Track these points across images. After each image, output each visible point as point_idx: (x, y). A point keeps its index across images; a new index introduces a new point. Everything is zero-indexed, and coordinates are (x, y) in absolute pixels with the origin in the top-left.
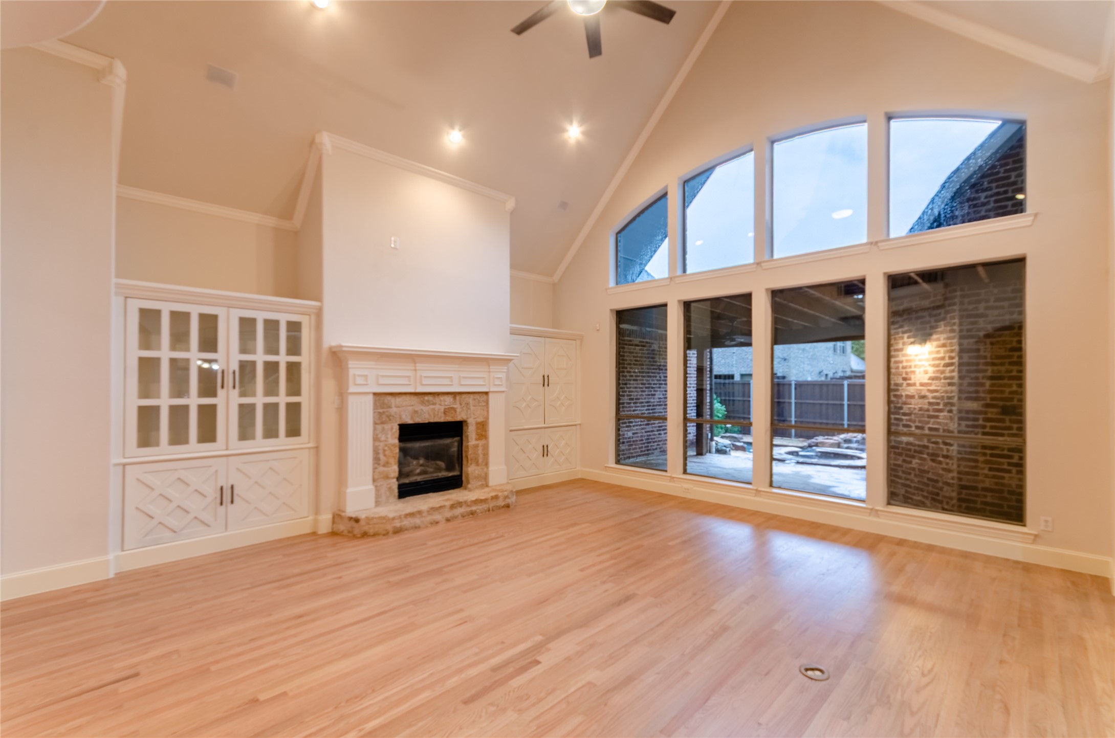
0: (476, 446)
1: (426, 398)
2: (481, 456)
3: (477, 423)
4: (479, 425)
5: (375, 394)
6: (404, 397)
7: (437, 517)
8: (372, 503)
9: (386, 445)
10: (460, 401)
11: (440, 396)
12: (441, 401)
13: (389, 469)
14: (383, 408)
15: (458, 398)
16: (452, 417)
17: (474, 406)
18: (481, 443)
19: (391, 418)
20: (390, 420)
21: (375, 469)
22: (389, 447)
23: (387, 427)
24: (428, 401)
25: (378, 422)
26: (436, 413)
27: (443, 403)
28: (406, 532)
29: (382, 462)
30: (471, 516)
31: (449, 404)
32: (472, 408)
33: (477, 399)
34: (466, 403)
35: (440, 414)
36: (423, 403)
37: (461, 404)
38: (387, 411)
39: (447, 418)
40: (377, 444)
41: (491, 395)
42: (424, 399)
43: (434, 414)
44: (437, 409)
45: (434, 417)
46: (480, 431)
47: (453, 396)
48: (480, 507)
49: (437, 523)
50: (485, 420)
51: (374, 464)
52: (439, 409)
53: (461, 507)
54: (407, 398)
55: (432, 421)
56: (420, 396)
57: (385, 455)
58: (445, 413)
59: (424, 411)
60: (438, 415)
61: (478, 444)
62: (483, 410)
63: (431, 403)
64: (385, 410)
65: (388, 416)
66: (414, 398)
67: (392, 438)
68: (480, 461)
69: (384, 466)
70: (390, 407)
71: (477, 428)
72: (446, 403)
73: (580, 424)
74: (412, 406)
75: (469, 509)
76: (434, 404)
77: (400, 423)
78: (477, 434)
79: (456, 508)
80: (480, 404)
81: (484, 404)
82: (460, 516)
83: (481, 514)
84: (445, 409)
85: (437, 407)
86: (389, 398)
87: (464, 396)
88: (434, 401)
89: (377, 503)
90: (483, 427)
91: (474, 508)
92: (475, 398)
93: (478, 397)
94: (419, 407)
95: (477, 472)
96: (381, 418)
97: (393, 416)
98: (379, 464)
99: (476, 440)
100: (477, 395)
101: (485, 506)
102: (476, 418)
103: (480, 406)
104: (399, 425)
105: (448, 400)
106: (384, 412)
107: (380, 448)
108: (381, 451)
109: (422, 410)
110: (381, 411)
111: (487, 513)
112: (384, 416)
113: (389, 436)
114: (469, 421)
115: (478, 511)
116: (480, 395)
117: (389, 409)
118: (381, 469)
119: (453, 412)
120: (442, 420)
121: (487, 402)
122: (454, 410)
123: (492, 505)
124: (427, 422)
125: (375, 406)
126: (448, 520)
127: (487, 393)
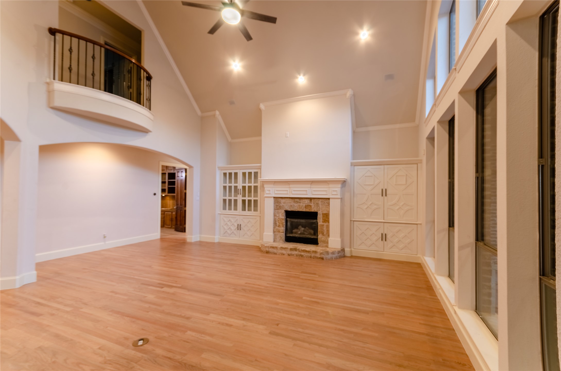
0: (323, 225)
1: (296, 200)
2: (326, 231)
3: (323, 214)
4: (324, 215)
5: (274, 197)
6: (286, 199)
7: (284, 252)
8: (272, 240)
9: (279, 218)
10: (314, 202)
11: (303, 199)
12: (303, 201)
13: (280, 228)
14: (278, 203)
15: (313, 200)
16: (309, 210)
17: (322, 205)
18: (325, 224)
19: (281, 207)
20: (281, 208)
21: (274, 227)
22: (280, 219)
23: (279, 211)
24: (297, 201)
25: (276, 209)
26: (301, 207)
27: (304, 203)
28: (271, 254)
29: (277, 225)
30: (301, 257)
31: (307, 203)
32: (320, 206)
33: (323, 201)
34: (316, 203)
35: (303, 207)
36: (294, 202)
37: (314, 204)
38: (279, 205)
39: (307, 210)
40: (276, 217)
41: (330, 200)
42: (295, 200)
43: (300, 207)
44: (301, 205)
45: (300, 209)
46: (325, 218)
47: (310, 199)
48: (306, 254)
49: (284, 254)
50: (328, 213)
51: (274, 225)
52: (302, 205)
53: (296, 251)
54: (288, 200)
55: (299, 210)
56: (293, 199)
57: (279, 223)
58: (306, 207)
59: (295, 205)
60: (302, 208)
61: (324, 225)
62: (327, 207)
63: (298, 202)
64: (279, 204)
65: (280, 207)
66: (290, 200)
67: (282, 216)
68: (325, 233)
69: (278, 227)
70: (280, 203)
71: (323, 216)
72: (306, 203)
73: (421, 224)
74: (290, 203)
75: (300, 253)
76: (300, 203)
77: (285, 210)
78: (323, 219)
79: (293, 250)
80: (325, 204)
81: (327, 204)
82: (295, 255)
83: (306, 258)
84: (305, 205)
85: (301, 204)
86: (280, 199)
87: (315, 200)
88: (300, 202)
89: (274, 241)
90: (326, 217)
91: (302, 254)
92: (322, 201)
93: (324, 201)
94: (293, 204)
95: (323, 239)
96: (277, 207)
97: (282, 207)
98: (276, 226)
99: (322, 222)
100: (323, 199)
101: (309, 255)
102: (322, 211)
103: (325, 205)
104: (285, 211)
105: (307, 201)
106: (278, 205)
107: (277, 219)
108: (277, 221)
109: (294, 205)
110: (277, 204)
111: (310, 258)
112: (278, 207)
113: (280, 215)
114: (319, 212)
115: (304, 255)
116: (325, 199)
117: (280, 204)
118: (277, 228)
119: (310, 207)
120: (304, 210)
121: (329, 204)
122: (311, 206)
123: (313, 255)
124: (297, 211)
125: (275, 203)
126: (289, 255)
127: (329, 199)
